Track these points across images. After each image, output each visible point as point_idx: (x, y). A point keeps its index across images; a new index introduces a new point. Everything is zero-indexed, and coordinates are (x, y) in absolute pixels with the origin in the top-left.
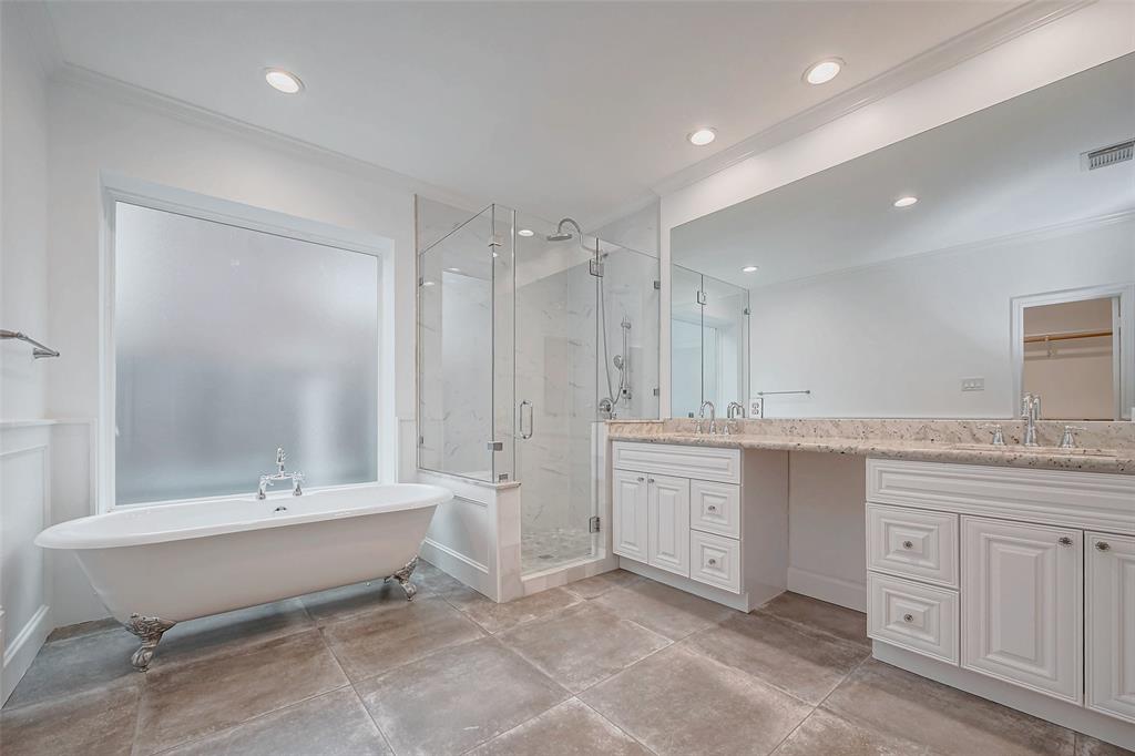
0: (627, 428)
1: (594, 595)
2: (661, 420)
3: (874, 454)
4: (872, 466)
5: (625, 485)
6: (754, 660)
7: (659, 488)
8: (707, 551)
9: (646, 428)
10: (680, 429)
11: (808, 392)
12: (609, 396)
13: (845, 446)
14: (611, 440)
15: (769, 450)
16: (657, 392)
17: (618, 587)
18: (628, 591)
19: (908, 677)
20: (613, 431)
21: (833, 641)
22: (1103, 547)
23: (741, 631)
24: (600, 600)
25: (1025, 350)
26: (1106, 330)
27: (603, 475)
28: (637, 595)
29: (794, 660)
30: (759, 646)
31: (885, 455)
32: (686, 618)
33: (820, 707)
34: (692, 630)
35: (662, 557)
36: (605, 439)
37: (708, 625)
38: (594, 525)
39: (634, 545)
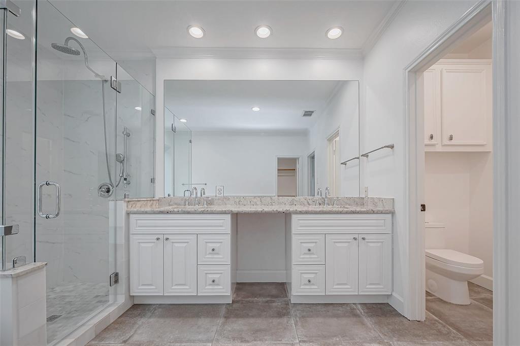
0: (139, 204)
1: (128, 335)
2: (156, 198)
3: (296, 213)
4: (294, 218)
5: (142, 245)
6: (257, 331)
7: (173, 242)
8: (210, 276)
9: (149, 203)
10: (171, 203)
11: (206, 184)
12: (108, 182)
13: (285, 210)
14: (128, 214)
15: (248, 213)
16: (153, 181)
17: (143, 320)
18: (152, 320)
19: (307, 306)
20: (130, 206)
21: (274, 302)
22: (364, 239)
23: (237, 316)
24: (136, 338)
25: (278, 173)
26: (294, 169)
27: (121, 240)
28: (162, 320)
29: (271, 321)
30: (252, 320)
31: (301, 213)
32: (204, 322)
33: (300, 342)
34: (215, 329)
35: (176, 287)
36: (124, 213)
37: (220, 321)
38: (113, 280)
39: (151, 285)
